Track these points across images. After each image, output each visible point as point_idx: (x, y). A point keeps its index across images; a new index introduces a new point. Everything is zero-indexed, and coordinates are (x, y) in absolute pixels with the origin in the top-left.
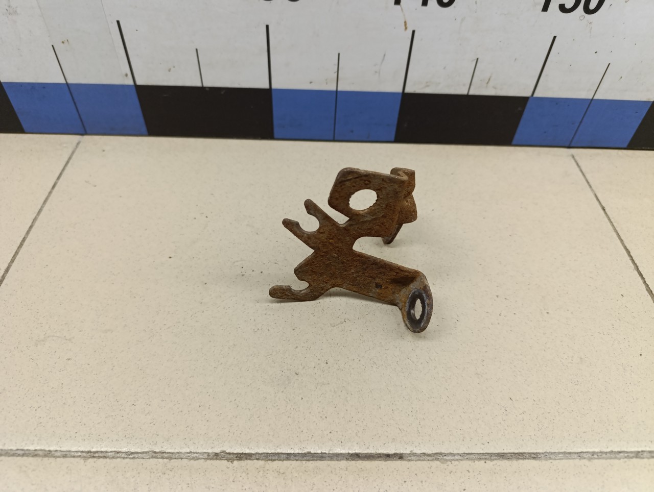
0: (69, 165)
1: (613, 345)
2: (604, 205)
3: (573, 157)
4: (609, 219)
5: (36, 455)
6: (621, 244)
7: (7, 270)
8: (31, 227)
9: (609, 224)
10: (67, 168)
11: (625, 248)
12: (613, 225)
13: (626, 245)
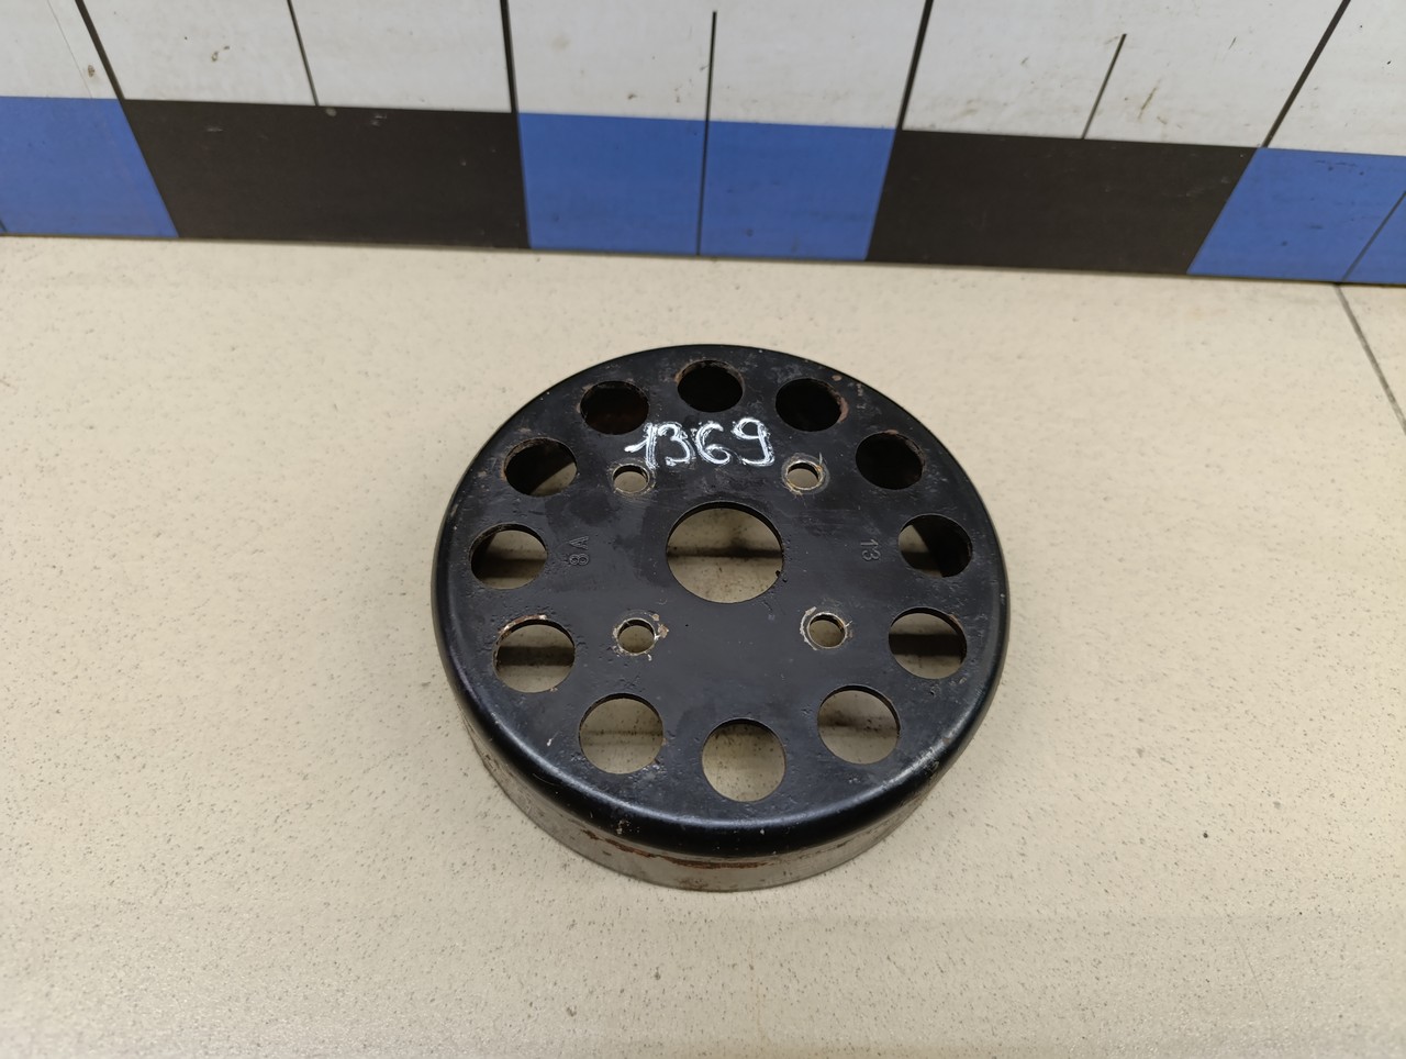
3: (1346, 305)
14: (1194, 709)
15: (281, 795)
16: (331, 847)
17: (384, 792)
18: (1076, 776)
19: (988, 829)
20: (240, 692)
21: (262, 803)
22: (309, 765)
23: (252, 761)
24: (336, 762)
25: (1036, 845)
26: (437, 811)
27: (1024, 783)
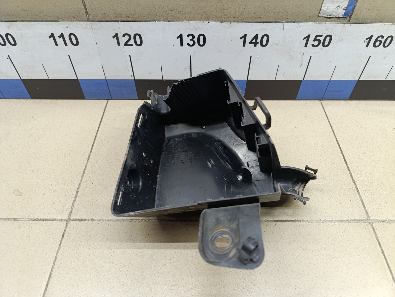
0: (105, 112)
1: (327, 182)
2: (332, 125)
3: (322, 104)
4: (333, 132)
5: (113, 221)
6: (337, 142)
7: (89, 156)
8: (95, 138)
9: (333, 134)
10: (105, 113)
11: (338, 144)
12: (334, 134)
13: (339, 143)
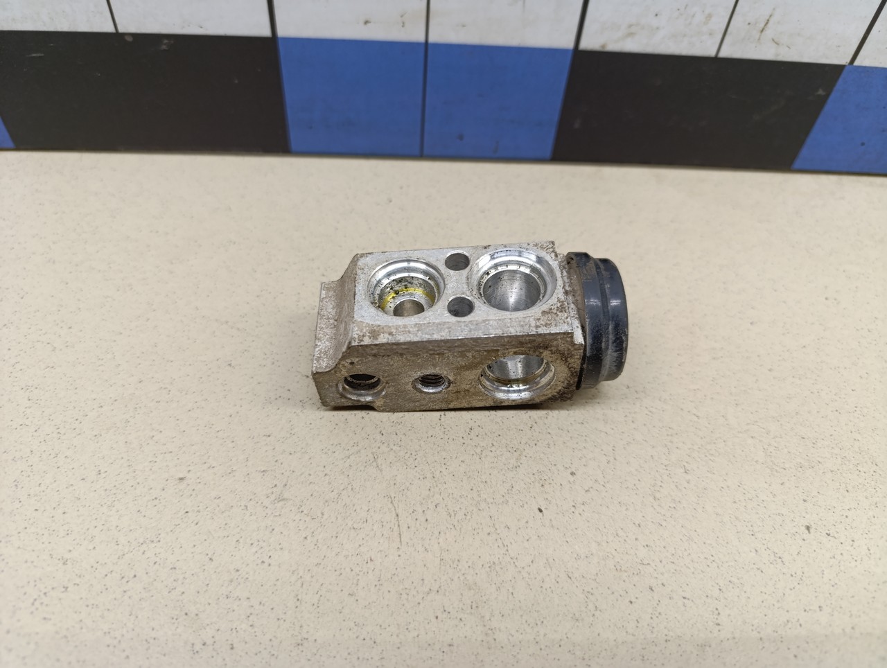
14: (847, 491)
15: (41, 579)
16: (82, 628)
17: (135, 576)
18: (756, 551)
19: (684, 600)
20: (16, 486)
21: (23, 587)
22: (70, 551)
23: (19, 548)
24: (94, 548)
25: (729, 615)
26: (183, 593)
27: (712, 558)
